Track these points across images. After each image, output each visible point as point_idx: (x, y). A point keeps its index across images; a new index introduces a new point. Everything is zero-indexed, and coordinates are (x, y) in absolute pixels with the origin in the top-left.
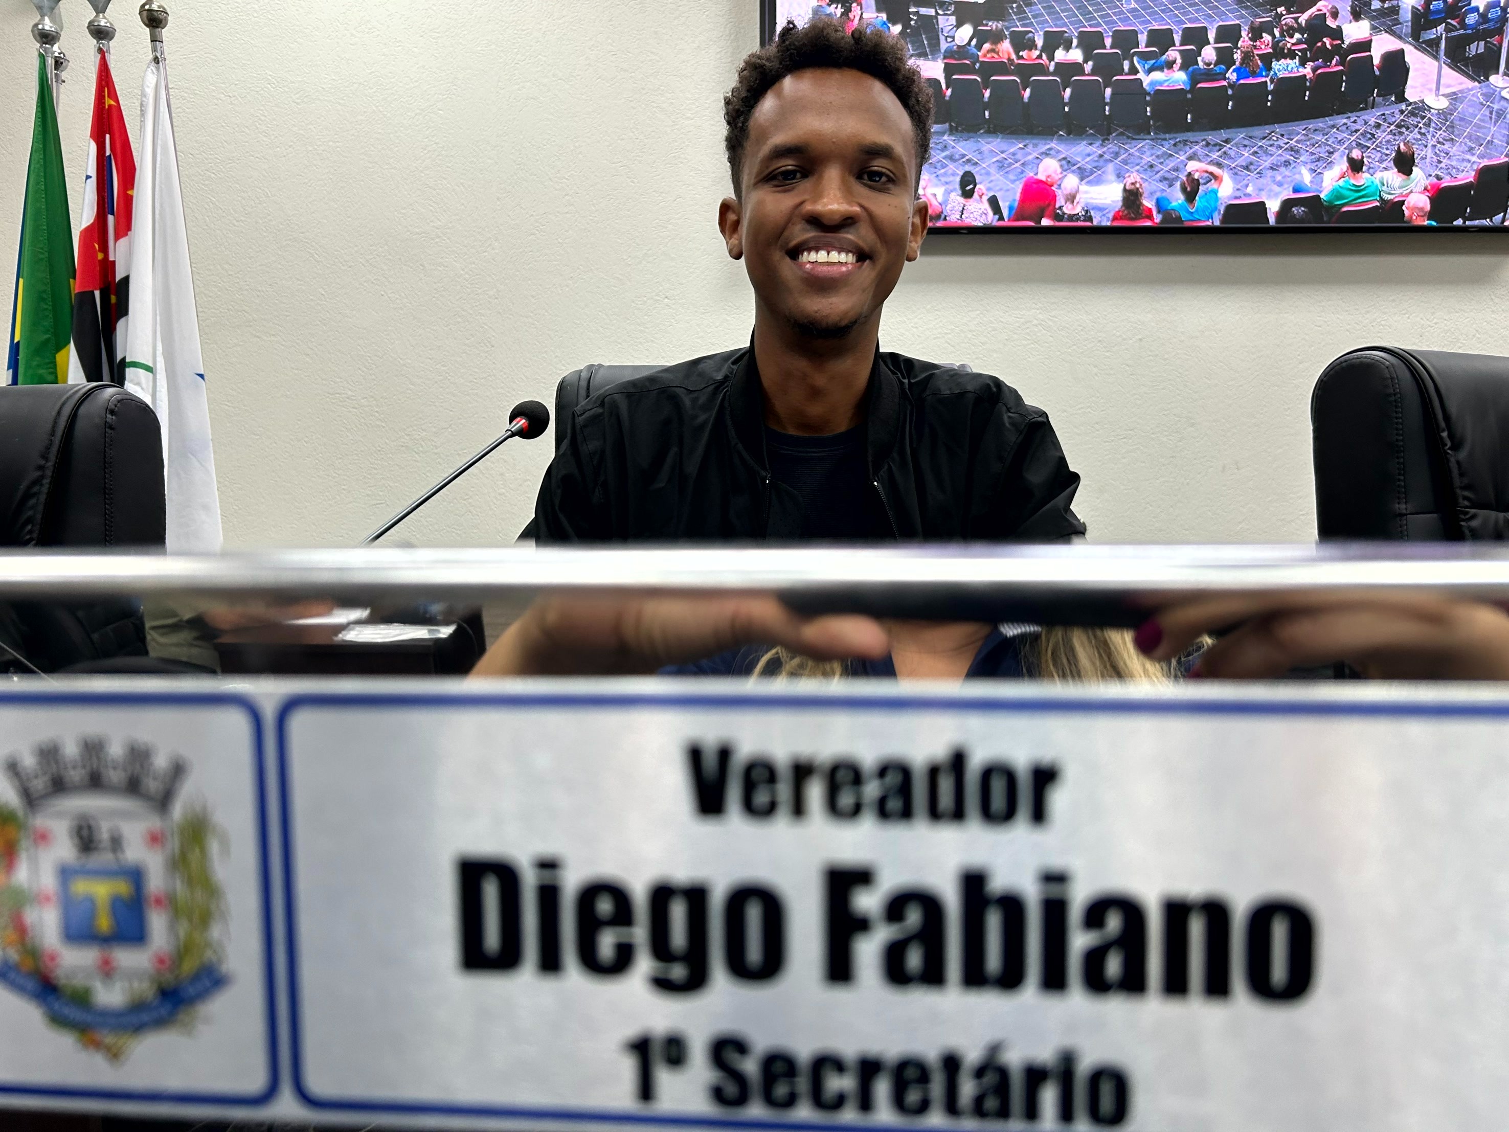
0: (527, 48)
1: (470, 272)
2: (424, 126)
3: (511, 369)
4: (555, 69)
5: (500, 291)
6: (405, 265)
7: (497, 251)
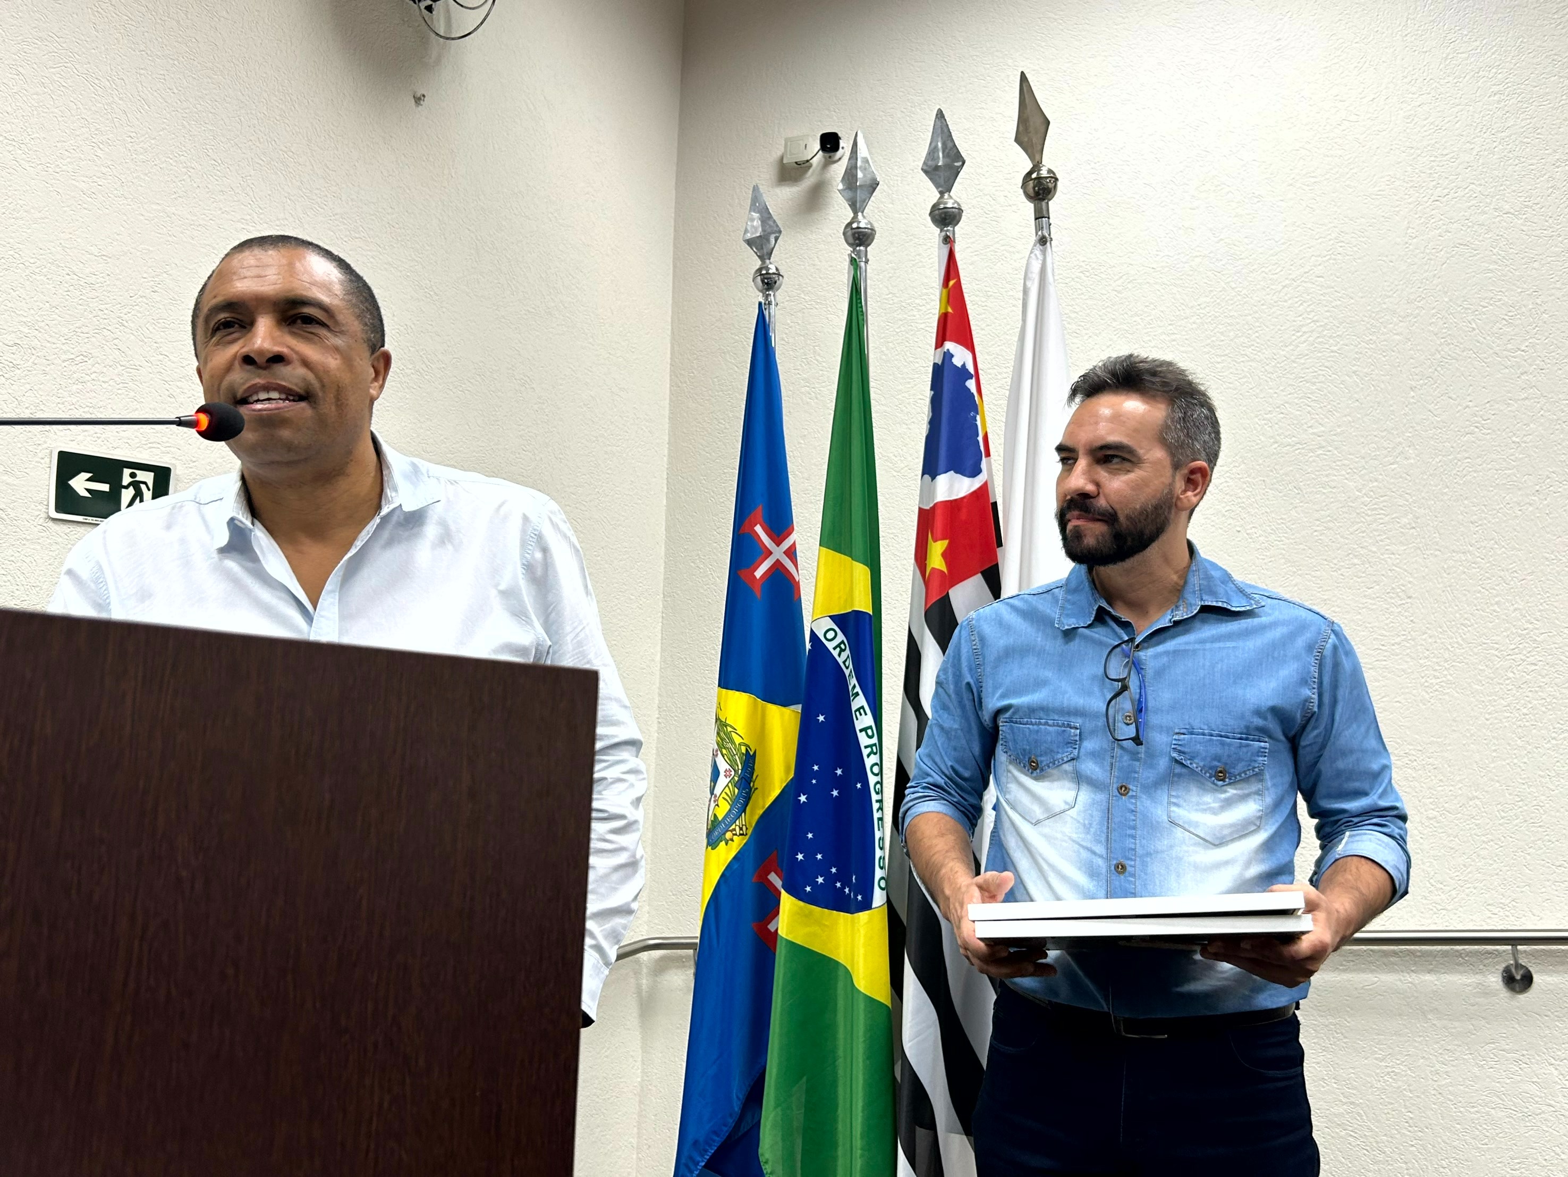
0: (1451, 177)
1: (1372, 493)
2: (1297, 300)
3: (1441, 630)
4: (1498, 199)
5: (1417, 518)
6: (1271, 489)
7: (1412, 461)
